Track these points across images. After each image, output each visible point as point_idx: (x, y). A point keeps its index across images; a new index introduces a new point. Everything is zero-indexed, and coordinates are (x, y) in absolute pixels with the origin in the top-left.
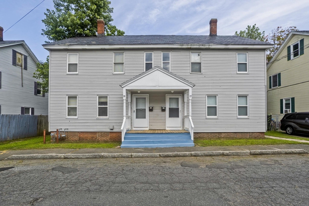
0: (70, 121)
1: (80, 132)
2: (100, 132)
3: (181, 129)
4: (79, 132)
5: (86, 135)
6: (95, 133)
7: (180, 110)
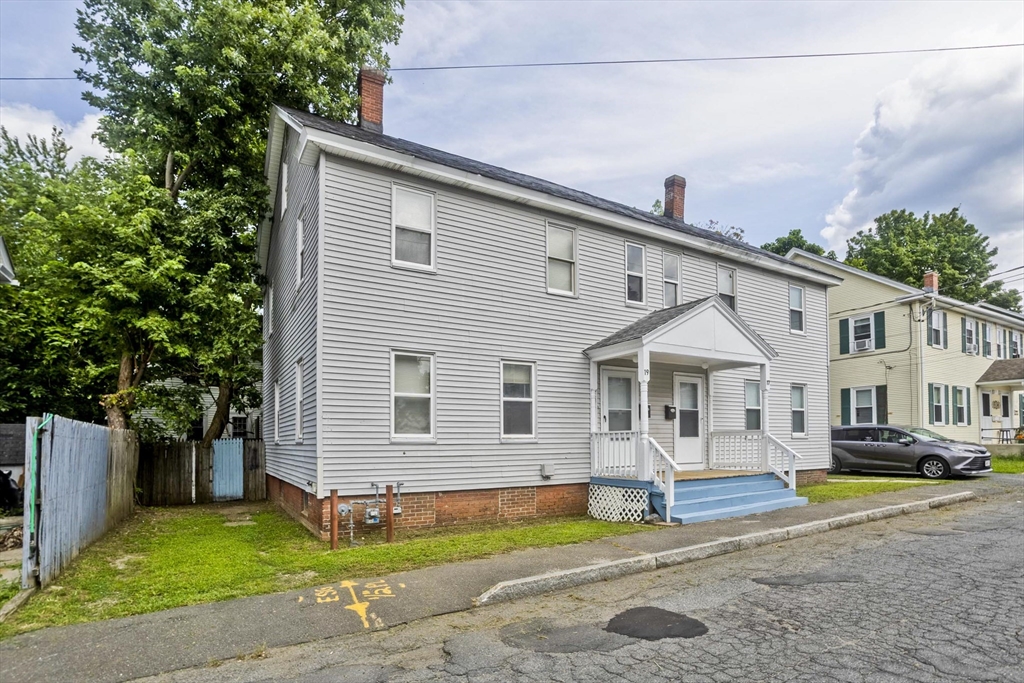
0: (407, 454)
1: (440, 495)
2: (508, 488)
3: (701, 467)
4: (437, 492)
5: (462, 504)
6: (493, 492)
7: (700, 416)
